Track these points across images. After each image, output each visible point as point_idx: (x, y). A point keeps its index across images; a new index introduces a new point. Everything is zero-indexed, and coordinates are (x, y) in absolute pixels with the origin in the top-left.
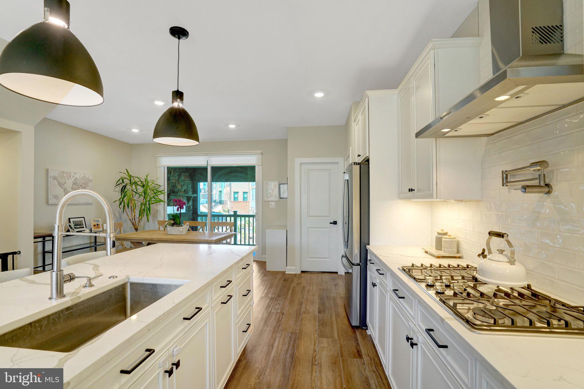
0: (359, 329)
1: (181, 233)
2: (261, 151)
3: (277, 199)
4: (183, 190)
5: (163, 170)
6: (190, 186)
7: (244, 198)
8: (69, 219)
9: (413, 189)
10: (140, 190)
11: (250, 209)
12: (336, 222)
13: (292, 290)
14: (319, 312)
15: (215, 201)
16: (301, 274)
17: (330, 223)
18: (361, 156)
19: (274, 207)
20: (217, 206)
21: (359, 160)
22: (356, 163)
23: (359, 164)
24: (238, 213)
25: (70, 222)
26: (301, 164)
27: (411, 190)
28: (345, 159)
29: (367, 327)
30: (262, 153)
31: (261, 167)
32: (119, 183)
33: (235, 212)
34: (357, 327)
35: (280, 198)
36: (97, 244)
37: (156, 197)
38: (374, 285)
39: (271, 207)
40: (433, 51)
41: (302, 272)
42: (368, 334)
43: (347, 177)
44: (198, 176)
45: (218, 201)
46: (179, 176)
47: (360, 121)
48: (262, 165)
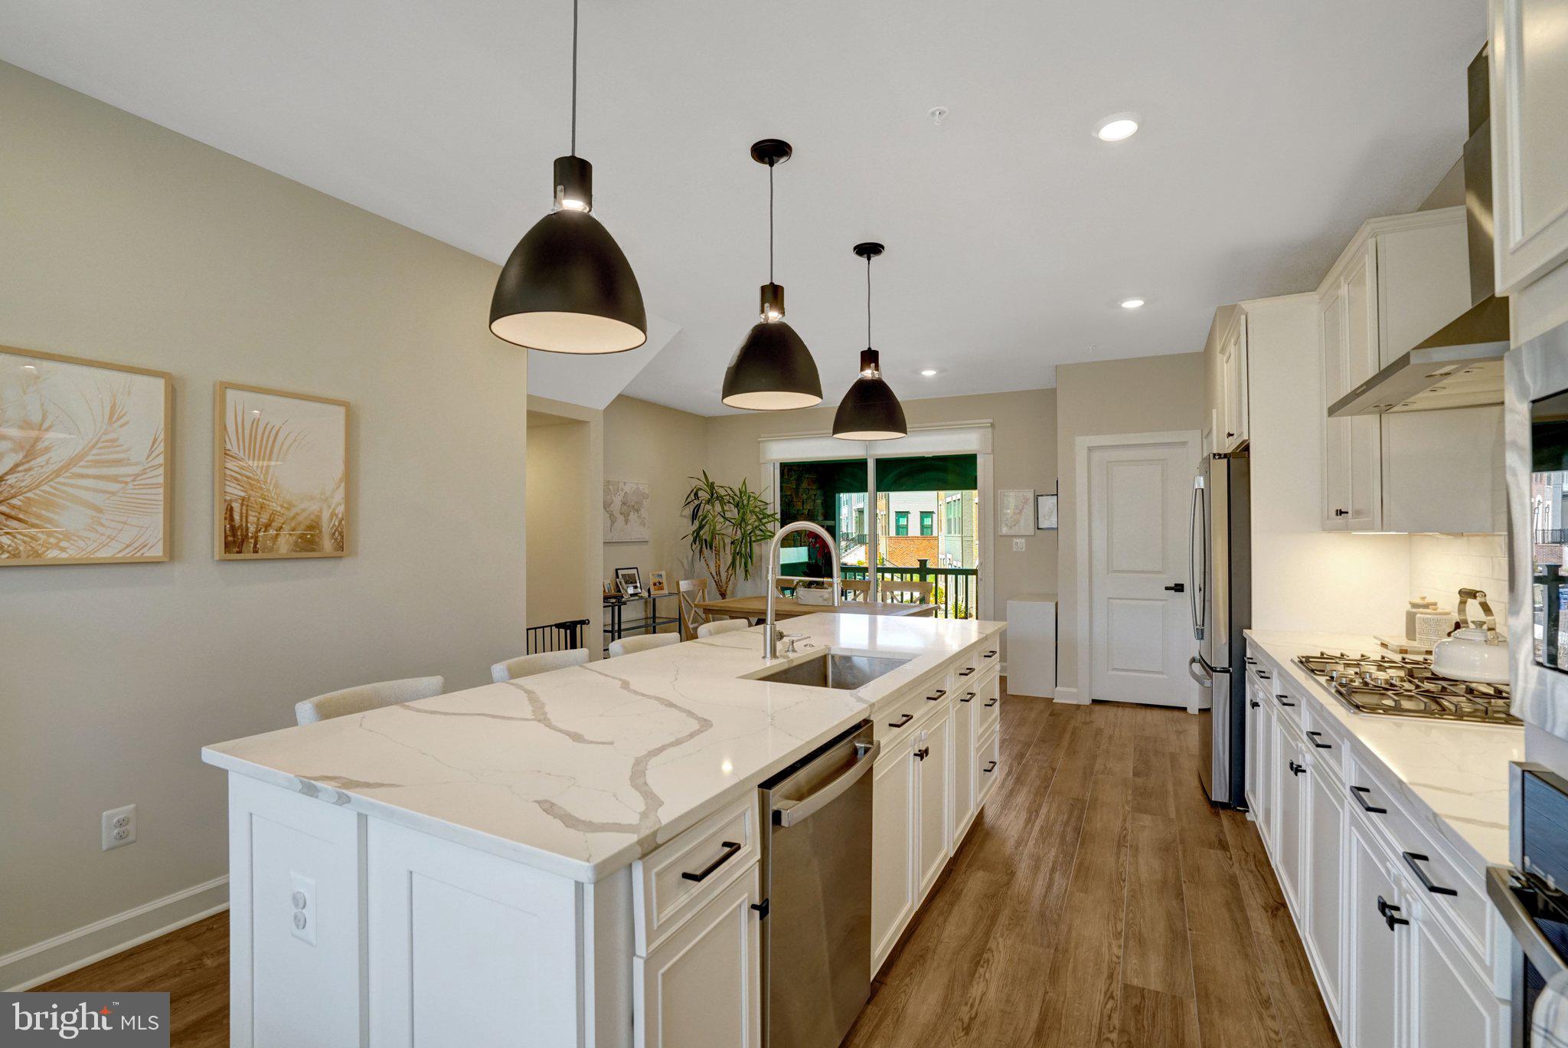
0: (1229, 811)
1: (825, 603)
2: (991, 420)
3: (1031, 530)
4: (806, 512)
5: (772, 468)
6: (819, 502)
7: (923, 527)
8: (617, 570)
9: (1343, 510)
10: (733, 513)
11: (941, 556)
12: (1182, 585)
13: (1072, 733)
14: (1136, 774)
15: (847, 537)
16: (1092, 706)
17: (1167, 588)
18: (1235, 436)
19: (1024, 550)
20: (852, 549)
21: (1229, 446)
22: (1219, 455)
23: (1225, 456)
24: (929, 565)
25: (617, 577)
26: (1090, 449)
27: (1340, 513)
28: (1204, 435)
29: (1248, 808)
30: (993, 426)
31: (992, 456)
32: (689, 500)
33: (923, 563)
34: (1224, 806)
35: (1038, 529)
36: (657, 621)
37: (763, 528)
38: (1255, 705)
39: (1015, 550)
40: (1374, 239)
41: (1095, 702)
42: (1249, 819)
43: (1200, 482)
44: (848, 480)
45: (854, 535)
46: (799, 481)
47: (1232, 357)
48: (993, 451)
